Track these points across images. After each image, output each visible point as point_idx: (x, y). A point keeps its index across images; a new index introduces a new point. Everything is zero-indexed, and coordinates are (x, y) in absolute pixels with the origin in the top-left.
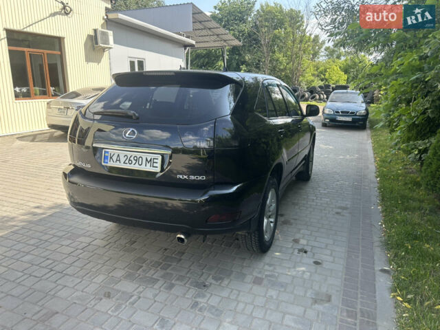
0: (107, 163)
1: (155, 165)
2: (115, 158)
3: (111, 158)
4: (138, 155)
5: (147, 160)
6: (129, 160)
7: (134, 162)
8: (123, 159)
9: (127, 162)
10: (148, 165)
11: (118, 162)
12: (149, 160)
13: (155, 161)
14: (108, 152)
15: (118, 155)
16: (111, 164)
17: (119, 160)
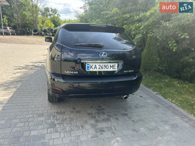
0: (89, 70)
1: (115, 68)
2: (93, 67)
3: (91, 67)
4: (106, 64)
5: (110, 66)
6: (102, 67)
7: (104, 68)
8: (98, 67)
9: (100, 68)
10: (111, 68)
11: (95, 69)
12: (111, 66)
13: (114, 66)
14: (89, 64)
15: (95, 66)
16: (91, 70)
17: (96, 68)
